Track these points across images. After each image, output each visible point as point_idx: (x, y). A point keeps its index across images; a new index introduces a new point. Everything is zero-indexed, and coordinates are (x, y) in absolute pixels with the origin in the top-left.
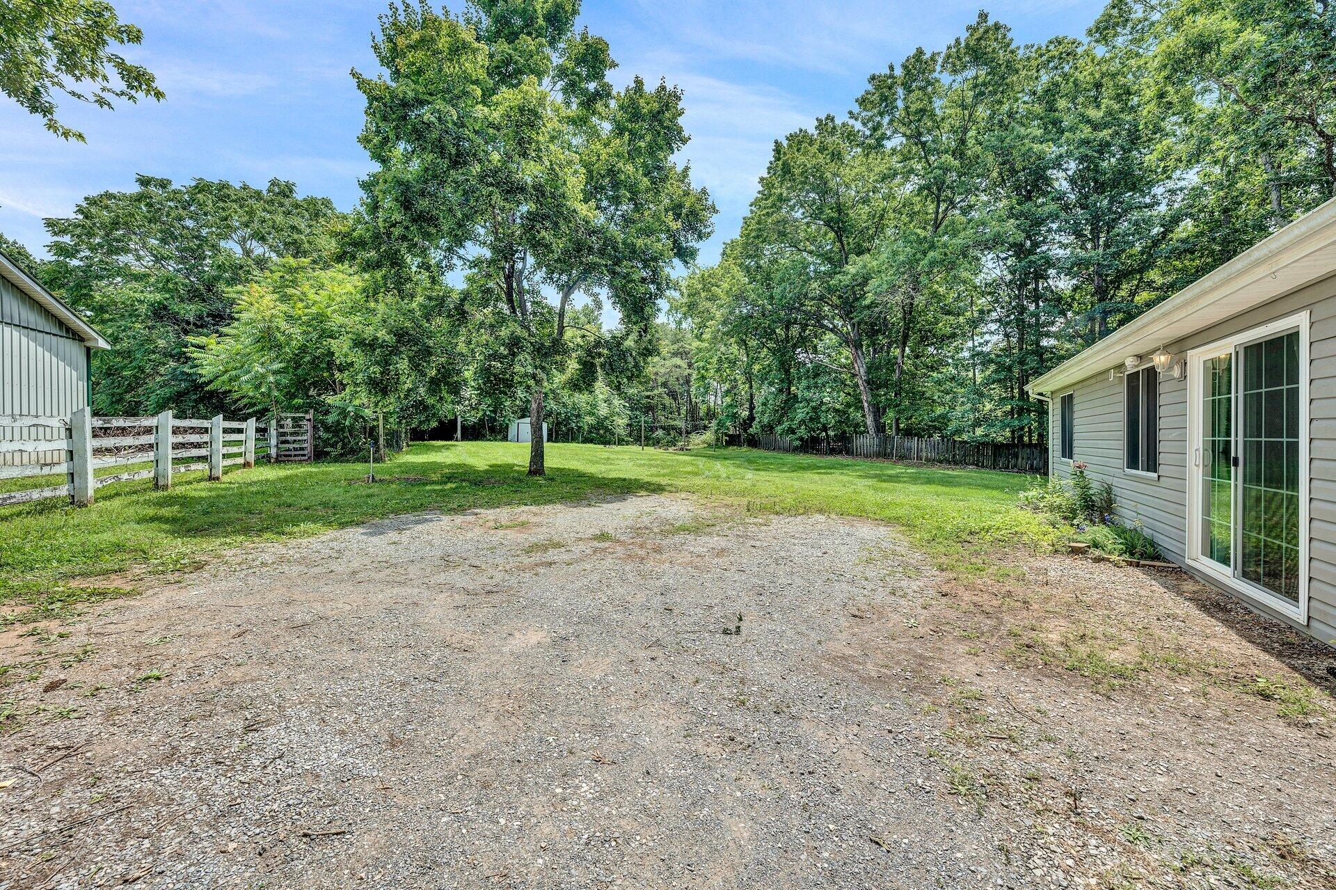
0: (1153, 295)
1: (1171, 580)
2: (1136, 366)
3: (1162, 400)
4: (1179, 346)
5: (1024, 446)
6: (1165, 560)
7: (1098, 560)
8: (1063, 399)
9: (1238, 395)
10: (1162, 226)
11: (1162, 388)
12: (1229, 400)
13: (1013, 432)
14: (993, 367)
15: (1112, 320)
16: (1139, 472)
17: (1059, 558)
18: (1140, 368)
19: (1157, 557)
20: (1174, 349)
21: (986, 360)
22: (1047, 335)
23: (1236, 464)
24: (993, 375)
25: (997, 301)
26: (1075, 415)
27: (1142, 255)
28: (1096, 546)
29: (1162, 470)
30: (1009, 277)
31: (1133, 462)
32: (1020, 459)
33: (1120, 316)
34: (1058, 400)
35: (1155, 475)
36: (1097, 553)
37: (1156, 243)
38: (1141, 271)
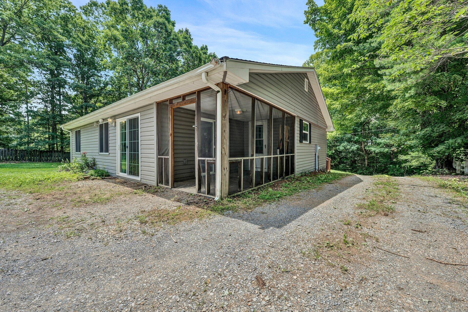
0: (101, 105)
1: (113, 180)
2: (103, 122)
3: (110, 132)
4: (114, 117)
5: (55, 151)
6: (111, 176)
7: (93, 179)
8: (76, 132)
9: (127, 131)
10: (104, 84)
11: (110, 129)
12: (125, 132)
13: (49, 146)
14: (39, 118)
15: (90, 109)
16: (104, 153)
17: (80, 182)
18: (103, 123)
19: (109, 176)
20: (113, 118)
21: (35, 115)
22: (65, 110)
23: (127, 148)
24: (40, 122)
25: (40, 90)
26: (81, 137)
27: (98, 91)
28: (92, 175)
29: (110, 151)
30: (46, 83)
31: (101, 151)
32: (53, 157)
33: (91, 109)
34: (74, 132)
35: (108, 153)
36: (93, 177)
37: (102, 89)
38: (98, 96)
